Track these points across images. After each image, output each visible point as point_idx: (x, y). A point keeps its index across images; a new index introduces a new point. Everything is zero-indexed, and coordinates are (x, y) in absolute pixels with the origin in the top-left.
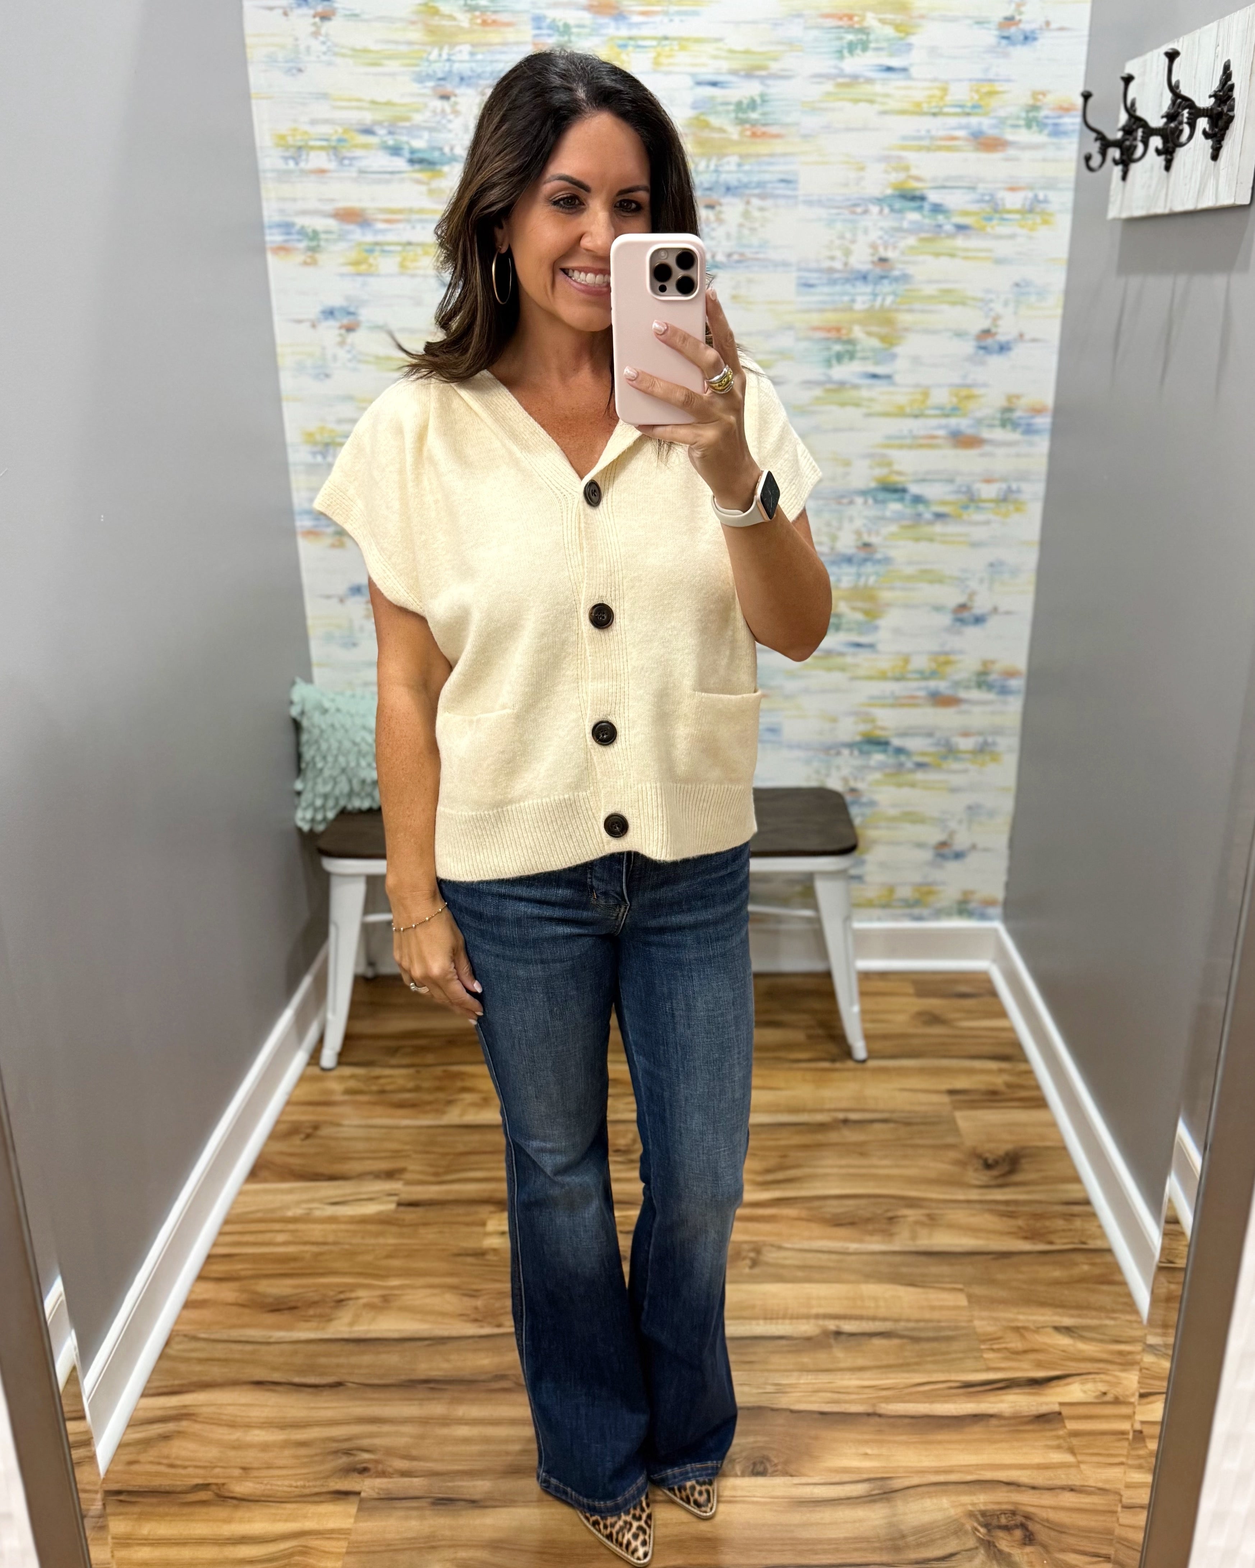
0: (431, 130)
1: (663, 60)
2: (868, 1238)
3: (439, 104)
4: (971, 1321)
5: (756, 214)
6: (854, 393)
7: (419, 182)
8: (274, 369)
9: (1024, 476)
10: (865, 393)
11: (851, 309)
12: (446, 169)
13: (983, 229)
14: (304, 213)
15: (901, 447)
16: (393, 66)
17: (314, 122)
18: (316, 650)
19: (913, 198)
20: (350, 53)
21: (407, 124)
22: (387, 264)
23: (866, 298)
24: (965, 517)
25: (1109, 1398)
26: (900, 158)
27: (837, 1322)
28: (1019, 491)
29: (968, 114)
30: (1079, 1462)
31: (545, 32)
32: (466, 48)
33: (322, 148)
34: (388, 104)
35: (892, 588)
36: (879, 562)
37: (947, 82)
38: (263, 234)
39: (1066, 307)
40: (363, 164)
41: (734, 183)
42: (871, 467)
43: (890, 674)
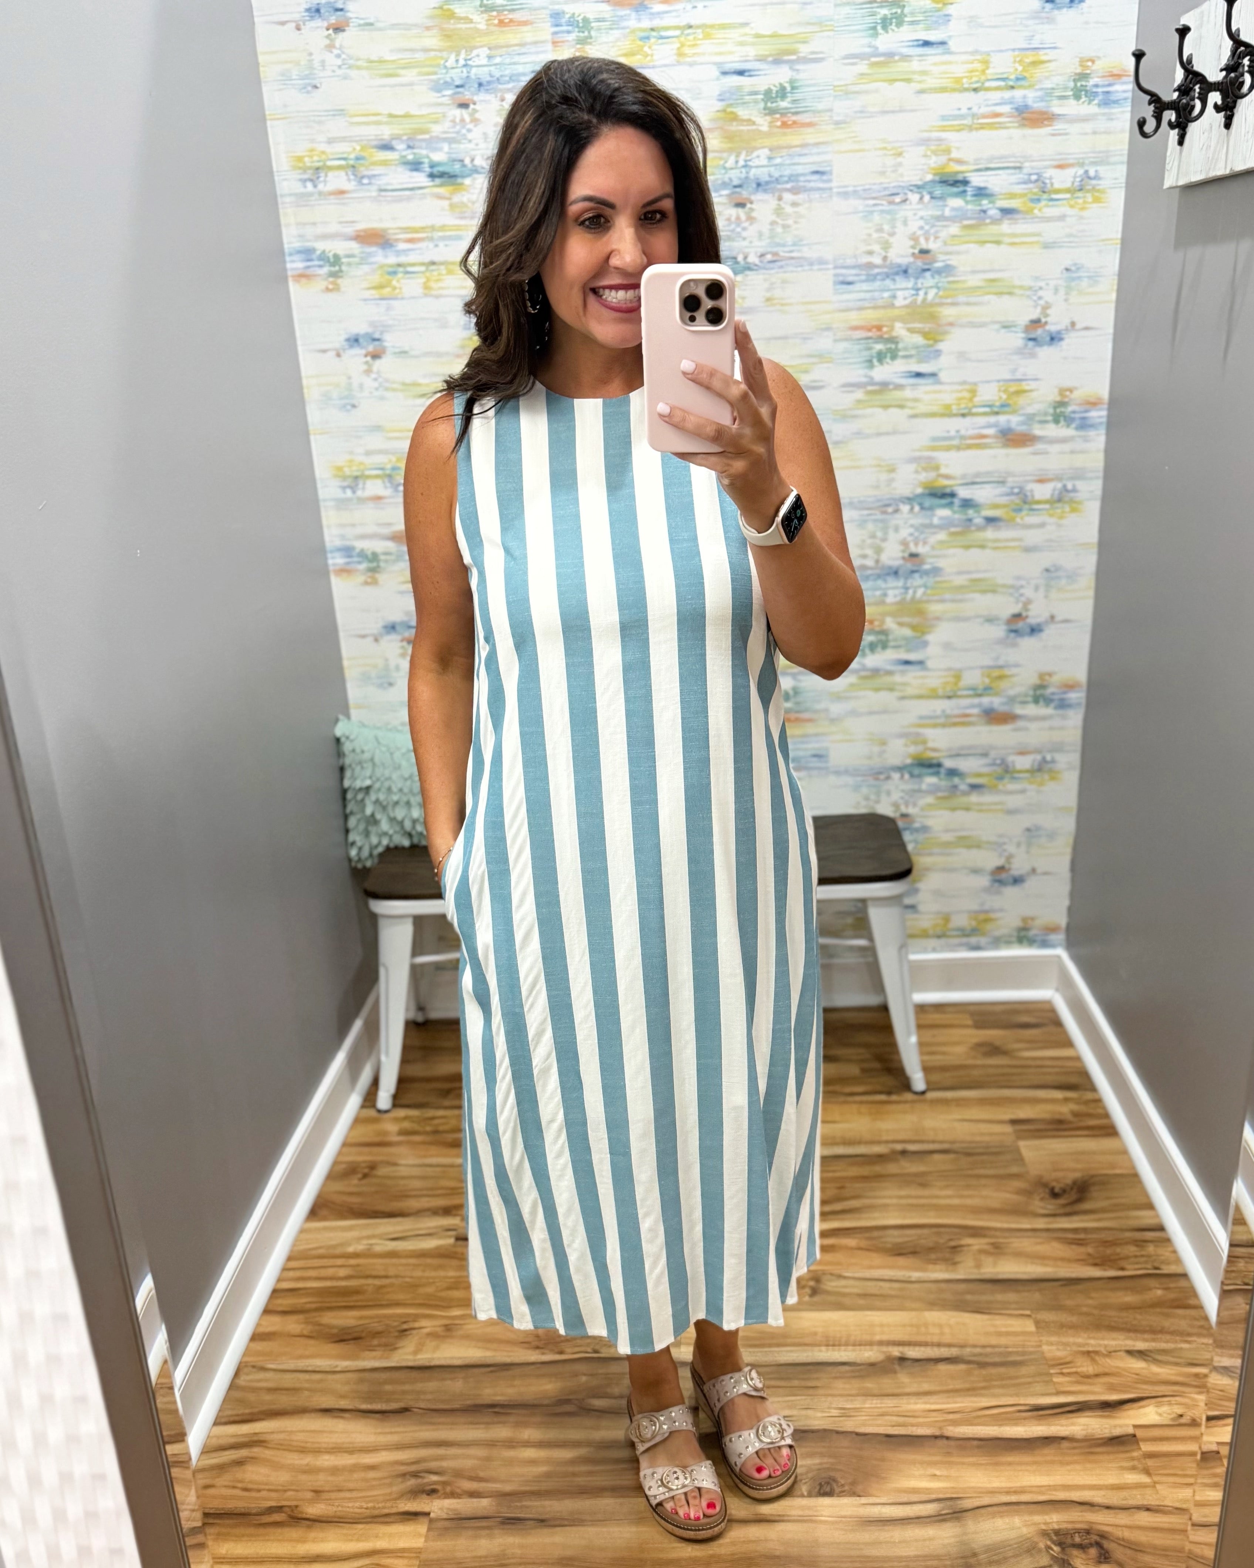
0: (451, 141)
1: (686, 50)
2: (931, 1267)
3: (458, 113)
4: (1040, 1346)
5: (789, 209)
6: (898, 394)
7: (440, 197)
8: (300, 402)
9: (1079, 474)
10: (908, 393)
11: (892, 306)
12: (467, 181)
13: (1030, 211)
14: (325, 237)
15: (948, 449)
16: (410, 75)
17: (330, 141)
18: (353, 692)
19: (956, 183)
20: (365, 64)
21: (427, 136)
22: (410, 286)
23: (907, 293)
24: (1018, 520)
25: (1183, 1420)
26: (940, 140)
27: (901, 1349)
28: (1074, 490)
29: (1012, 87)
30: (1155, 1483)
31: (565, 28)
32: (484, 52)
33: (339, 168)
34: (407, 116)
35: (943, 601)
36: (927, 573)
37: (988, 54)
38: (284, 262)
39: (1119, 291)
40: (382, 182)
41: (765, 178)
42: (917, 472)
43: (940, 692)
